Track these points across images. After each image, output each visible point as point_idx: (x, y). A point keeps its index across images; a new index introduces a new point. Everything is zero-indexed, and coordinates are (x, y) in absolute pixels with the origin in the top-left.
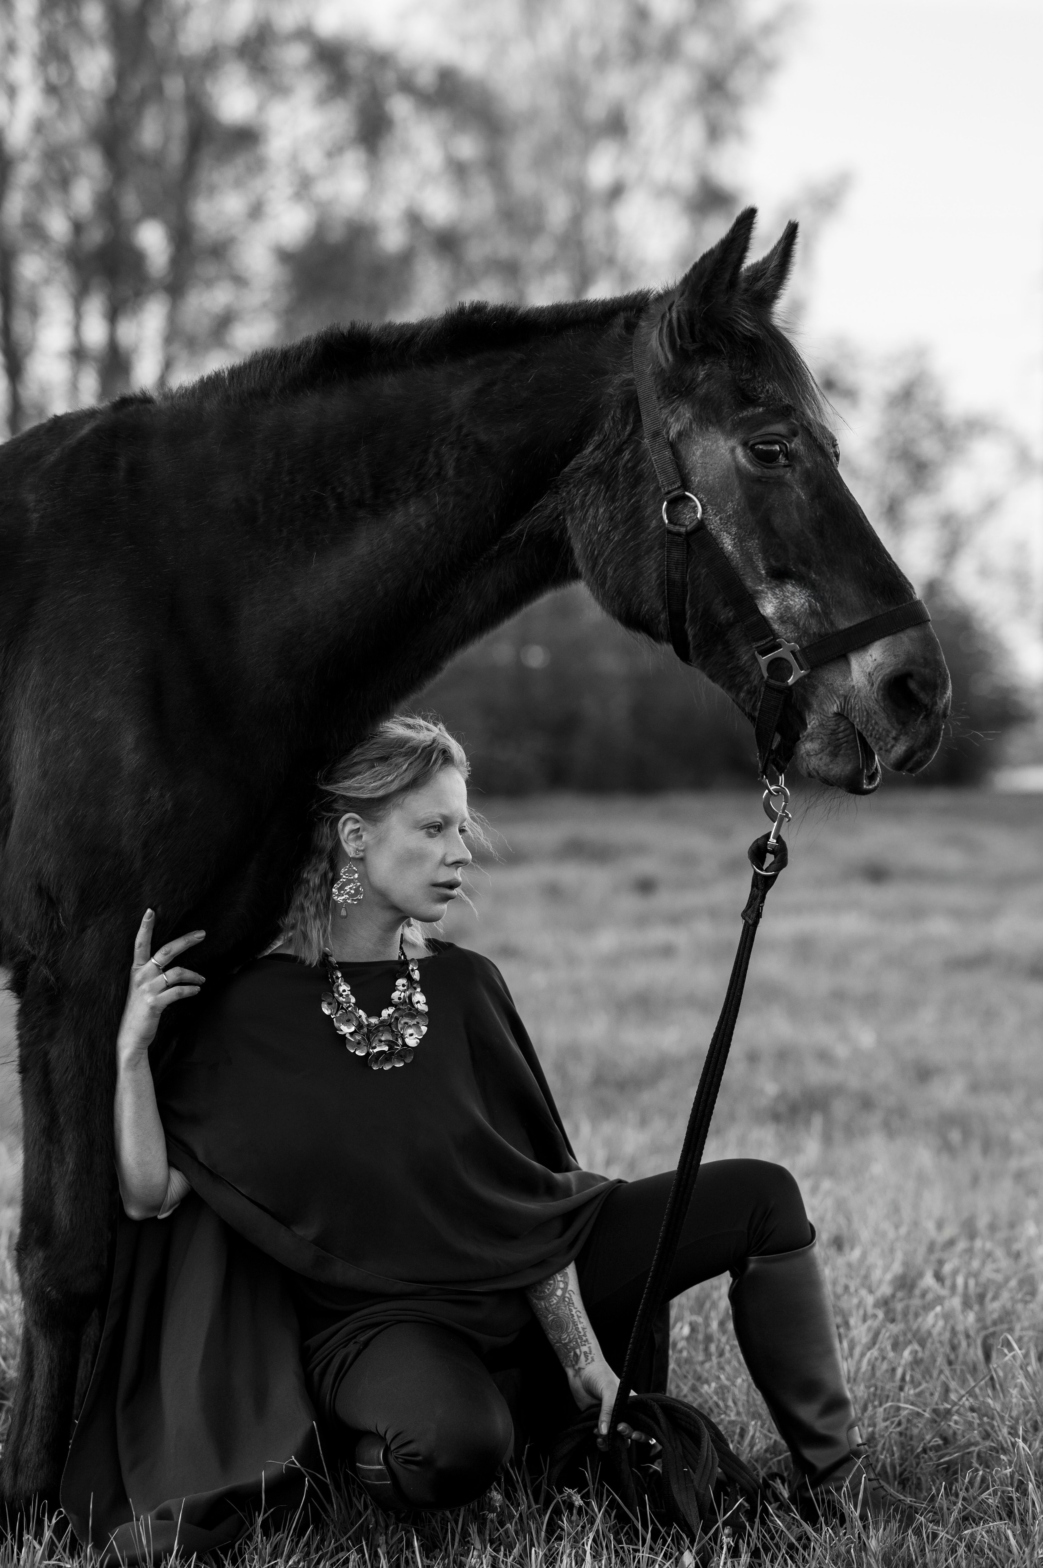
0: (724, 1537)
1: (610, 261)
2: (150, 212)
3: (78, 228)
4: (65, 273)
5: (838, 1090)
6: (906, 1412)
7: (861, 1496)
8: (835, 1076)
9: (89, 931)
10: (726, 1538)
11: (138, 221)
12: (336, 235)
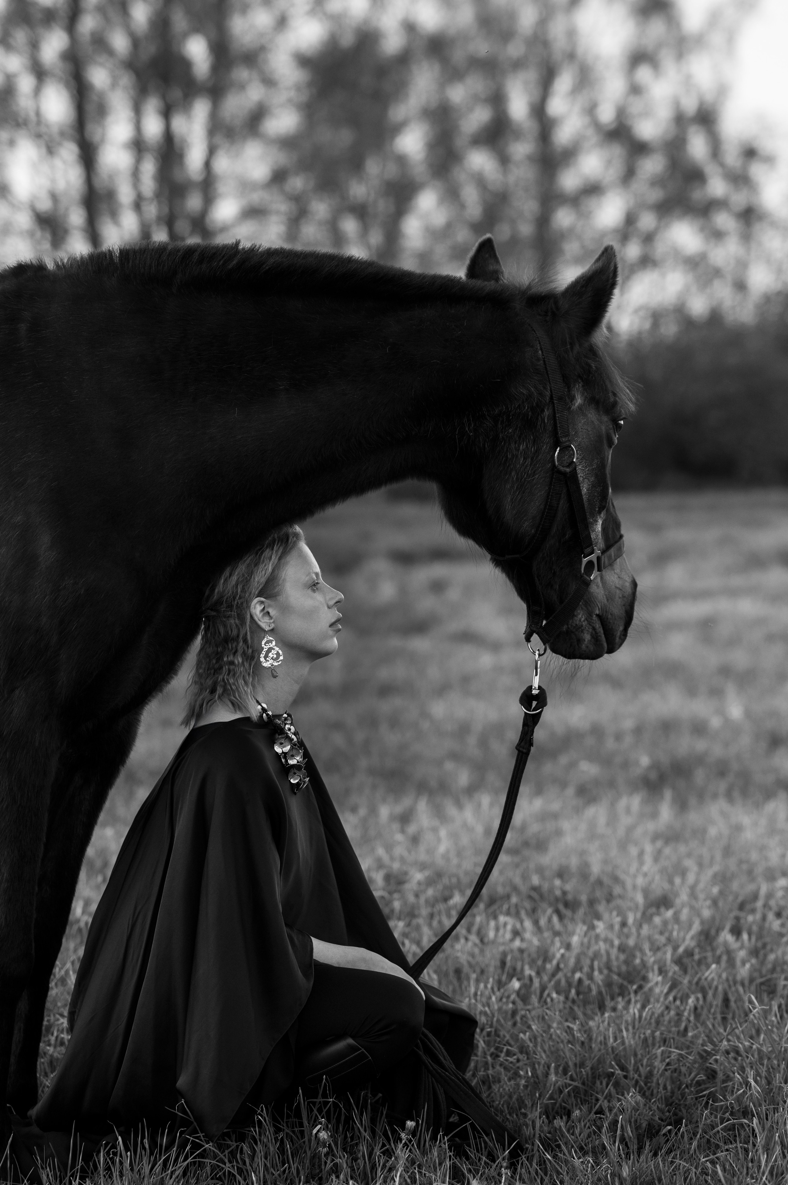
0: (503, 1169)
1: (571, 56)
2: (197, 29)
3: (136, 42)
4: (126, 80)
5: (700, 760)
6: (674, 1054)
7: (619, 1132)
8: (701, 745)
9: (17, 692)
10: (505, 1169)
11: (185, 35)
12: (347, 40)
